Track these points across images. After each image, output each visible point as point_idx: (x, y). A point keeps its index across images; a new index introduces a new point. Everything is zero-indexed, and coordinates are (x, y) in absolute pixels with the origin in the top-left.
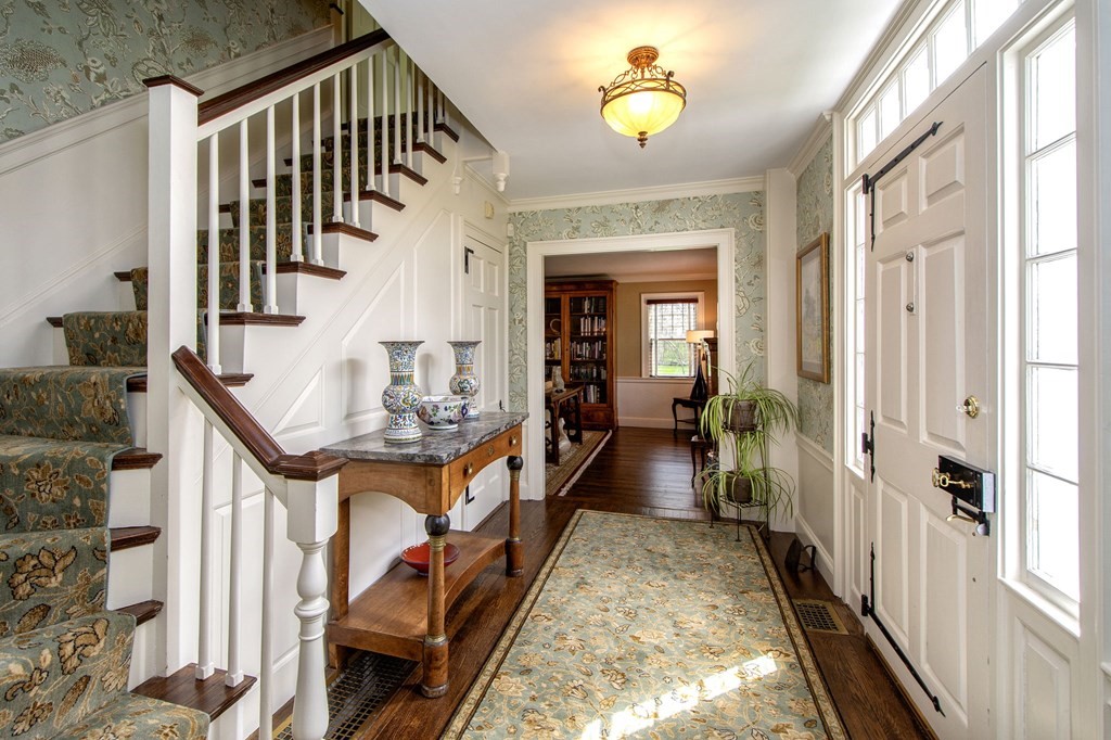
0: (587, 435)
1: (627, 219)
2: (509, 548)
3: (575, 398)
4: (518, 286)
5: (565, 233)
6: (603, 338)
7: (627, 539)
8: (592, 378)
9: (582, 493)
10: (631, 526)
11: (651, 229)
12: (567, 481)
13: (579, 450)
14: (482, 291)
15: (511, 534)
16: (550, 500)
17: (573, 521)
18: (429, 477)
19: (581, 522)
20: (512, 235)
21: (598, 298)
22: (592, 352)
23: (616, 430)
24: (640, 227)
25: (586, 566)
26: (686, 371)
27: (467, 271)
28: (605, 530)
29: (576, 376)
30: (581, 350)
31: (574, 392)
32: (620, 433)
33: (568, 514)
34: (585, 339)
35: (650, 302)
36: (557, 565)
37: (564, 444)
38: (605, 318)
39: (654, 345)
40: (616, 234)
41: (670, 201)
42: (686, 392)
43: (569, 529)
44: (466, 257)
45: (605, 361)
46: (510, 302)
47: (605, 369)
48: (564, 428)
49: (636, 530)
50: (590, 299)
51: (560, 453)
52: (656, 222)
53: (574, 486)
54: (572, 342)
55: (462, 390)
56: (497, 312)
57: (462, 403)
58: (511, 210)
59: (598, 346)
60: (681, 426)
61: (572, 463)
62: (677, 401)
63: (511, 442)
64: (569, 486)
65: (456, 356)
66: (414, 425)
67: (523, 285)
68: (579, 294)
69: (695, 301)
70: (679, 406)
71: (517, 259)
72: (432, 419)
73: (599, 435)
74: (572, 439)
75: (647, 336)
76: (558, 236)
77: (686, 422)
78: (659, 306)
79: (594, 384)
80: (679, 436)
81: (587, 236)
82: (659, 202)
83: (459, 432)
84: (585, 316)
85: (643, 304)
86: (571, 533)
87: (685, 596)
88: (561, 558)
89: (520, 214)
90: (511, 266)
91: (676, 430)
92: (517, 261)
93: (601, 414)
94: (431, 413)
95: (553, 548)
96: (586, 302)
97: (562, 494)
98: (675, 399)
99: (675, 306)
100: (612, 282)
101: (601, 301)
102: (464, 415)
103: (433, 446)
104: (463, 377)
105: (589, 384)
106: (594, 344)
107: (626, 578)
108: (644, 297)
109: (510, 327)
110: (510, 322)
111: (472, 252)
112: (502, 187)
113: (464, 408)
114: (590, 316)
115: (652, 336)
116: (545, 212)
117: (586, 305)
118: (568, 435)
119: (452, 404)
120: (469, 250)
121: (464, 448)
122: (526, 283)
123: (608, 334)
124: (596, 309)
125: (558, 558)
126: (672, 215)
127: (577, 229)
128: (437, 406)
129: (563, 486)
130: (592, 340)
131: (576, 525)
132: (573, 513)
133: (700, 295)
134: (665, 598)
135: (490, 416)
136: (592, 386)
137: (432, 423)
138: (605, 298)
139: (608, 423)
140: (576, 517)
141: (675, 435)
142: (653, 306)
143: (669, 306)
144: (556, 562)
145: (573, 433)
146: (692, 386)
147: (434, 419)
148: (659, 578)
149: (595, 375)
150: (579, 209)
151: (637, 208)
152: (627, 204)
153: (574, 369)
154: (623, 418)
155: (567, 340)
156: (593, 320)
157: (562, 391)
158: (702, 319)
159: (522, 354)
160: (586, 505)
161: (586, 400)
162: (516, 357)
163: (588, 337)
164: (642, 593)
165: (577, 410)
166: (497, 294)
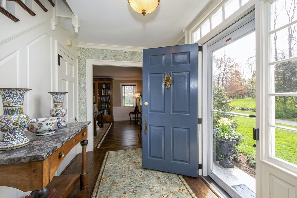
0: (105, 125)
1: (123, 56)
2: (81, 178)
3: (101, 114)
4: (82, 75)
5: (101, 58)
6: (109, 96)
7: (126, 160)
8: (106, 108)
9: (106, 144)
10: (126, 154)
11: (130, 60)
12: (100, 141)
13: (103, 130)
14: (67, 74)
15: (82, 172)
16: (95, 150)
17: (106, 157)
18: (33, 169)
19: (109, 157)
20: (80, 55)
21: (107, 84)
22: (106, 100)
23: (113, 122)
24: (127, 59)
25: (114, 175)
26: (133, 105)
27: (59, 64)
28: (117, 158)
29: (101, 107)
30: (102, 99)
31: (101, 112)
32: (114, 123)
33: (103, 154)
34: (103, 96)
35: (123, 85)
36: (102, 178)
37: (98, 129)
38: (110, 90)
39: (124, 98)
40: (119, 60)
41: (136, 52)
42: (133, 110)
43: (105, 161)
44: (59, 59)
45: (110, 102)
46: (79, 80)
47: (110, 105)
48: (98, 123)
49: (128, 155)
50: (105, 84)
51: (97, 132)
52: (132, 58)
53: (103, 142)
54: (99, 96)
55: (57, 115)
56: (73, 83)
57: (58, 121)
58: (79, 46)
59: (108, 98)
60: (132, 119)
61: (101, 135)
62: (131, 113)
63: (83, 135)
64: (101, 143)
65: (54, 99)
66: (23, 137)
67: (84, 74)
68: (102, 82)
69: (135, 86)
70: (131, 114)
71: (82, 65)
72: (37, 131)
73: (108, 124)
74: (100, 127)
75: (122, 95)
76: (99, 58)
77: (133, 118)
78: (125, 86)
79: (107, 109)
80: (131, 122)
81: (109, 60)
82: (133, 52)
83: (55, 135)
84: (104, 89)
85: (121, 86)
86: (106, 162)
87: (150, 177)
88: (103, 174)
89: (83, 48)
90: (79, 67)
91: (130, 121)
92: (82, 66)
93: (109, 118)
94: (37, 128)
95: (100, 170)
96: (104, 85)
97: (98, 147)
98: (130, 112)
99: (130, 87)
100: (112, 79)
101: (109, 85)
102: (58, 126)
103: (37, 148)
104: (57, 109)
105: (105, 109)
106: (106, 97)
107: (129, 175)
108: (121, 84)
109: (79, 90)
110: (79, 88)
111: (62, 57)
112: (76, 31)
113: (58, 123)
114: (105, 89)
115: (124, 95)
116: (93, 49)
117: (104, 86)
118: (99, 126)
119: (51, 122)
120: (60, 56)
121: (59, 145)
122: (86, 74)
123: (111, 94)
124: (107, 87)
125: (102, 175)
126: (137, 56)
127: (105, 57)
128: (41, 124)
129: (99, 143)
130: (106, 96)
131: (107, 158)
132: (105, 154)
133: (136, 84)
134: (143, 180)
135: (71, 125)
136: (106, 110)
137: (38, 133)
138: (110, 84)
139: (111, 121)
140: (106, 155)
141: (130, 122)
142: (124, 87)
143: (128, 87)
144: (101, 177)
145: (100, 125)
146: (135, 108)
147: (39, 130)
148: (140, 172)
149: (107, 106)
150: (106, 50)
151: (126, 53)
152: (123, 51)
153: (100, 105)
154: (115, 119)
155: (98, 96)
156: (106, 90)
157: (97, 112)
158: (137, 91)
159: (84, 100)
160: (109, 150)
161: (104, 114)
162: (82, 100)
163: (104, 95)
164: (136, 180)
165: (102, 118)
166: (73, 76)
